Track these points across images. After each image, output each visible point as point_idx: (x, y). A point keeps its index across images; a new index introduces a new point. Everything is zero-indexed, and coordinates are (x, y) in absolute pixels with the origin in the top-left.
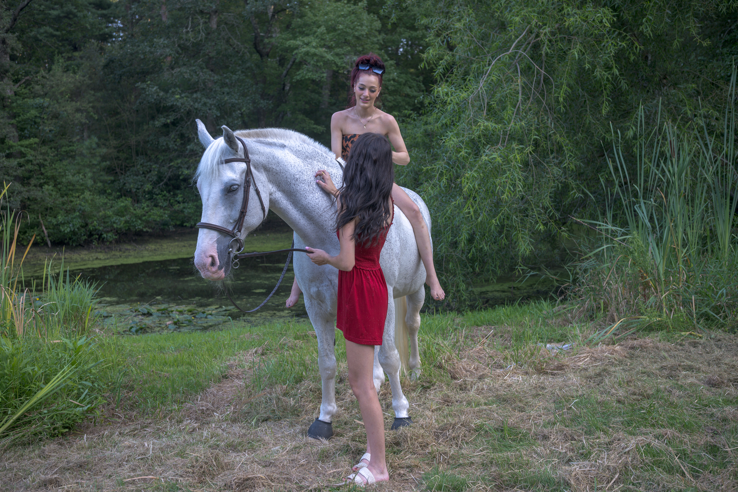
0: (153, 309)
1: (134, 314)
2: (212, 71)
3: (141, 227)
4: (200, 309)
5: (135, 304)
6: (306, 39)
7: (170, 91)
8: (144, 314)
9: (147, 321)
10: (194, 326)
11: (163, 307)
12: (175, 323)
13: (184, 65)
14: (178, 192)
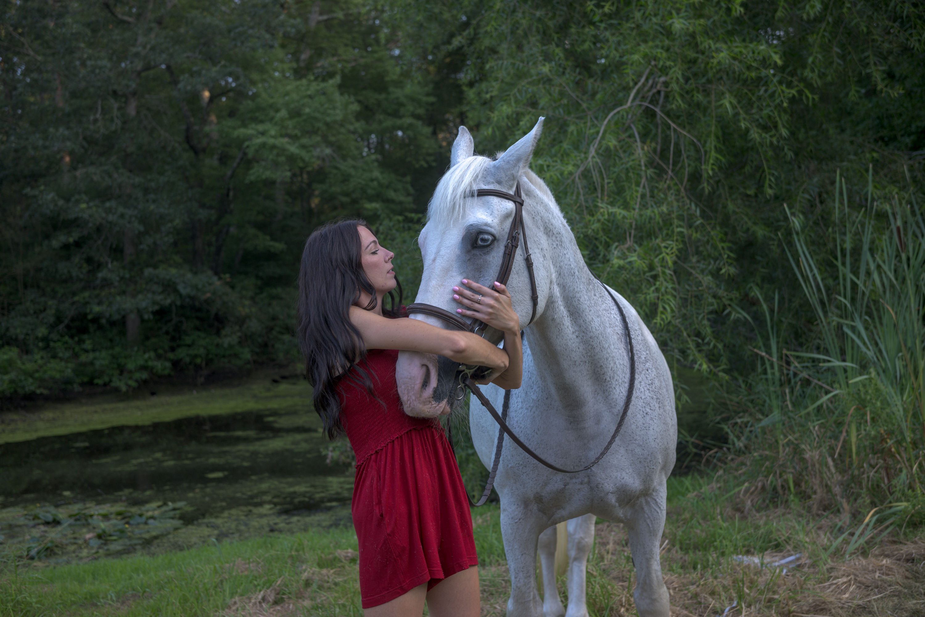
0: (62, 513)
1: (32, 523)
2: (131, 171)
3: (32, 388)
4: (134, 510)
5: (32, 507)
6: (261, 128)
7: (73, 199)
8: (47, 523)
9: (54, 534)
10: (130, 538)
11: (75, 508)
12: (99, 537)
13: (92, 164)
14: (85, 337)
